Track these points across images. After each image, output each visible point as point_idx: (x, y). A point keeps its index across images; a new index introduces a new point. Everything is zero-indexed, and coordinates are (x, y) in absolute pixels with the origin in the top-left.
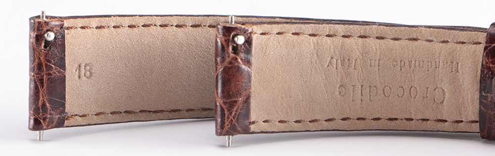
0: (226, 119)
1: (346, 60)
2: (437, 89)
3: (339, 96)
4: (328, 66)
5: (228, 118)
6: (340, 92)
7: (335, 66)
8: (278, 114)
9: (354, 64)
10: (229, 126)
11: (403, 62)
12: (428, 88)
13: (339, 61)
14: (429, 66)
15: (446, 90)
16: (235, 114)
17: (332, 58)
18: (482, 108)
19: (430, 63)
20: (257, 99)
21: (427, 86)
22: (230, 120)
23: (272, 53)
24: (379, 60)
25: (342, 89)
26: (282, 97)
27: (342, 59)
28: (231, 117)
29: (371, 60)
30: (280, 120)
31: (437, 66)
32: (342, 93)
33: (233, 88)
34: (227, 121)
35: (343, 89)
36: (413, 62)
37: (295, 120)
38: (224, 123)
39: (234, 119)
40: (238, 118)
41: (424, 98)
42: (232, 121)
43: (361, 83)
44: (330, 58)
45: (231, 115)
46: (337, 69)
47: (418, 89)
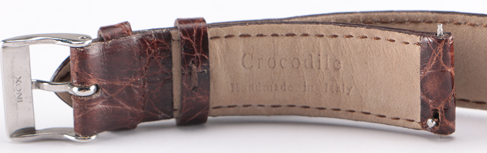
0: (442, 54)
1: (335, 92)
2: (250, 66)
3: (340, 60)
4: (351, 88)
5: (440, 55)
6: (339, 63)
7: (345, 87)
8: (395, 49)
9: (328, 88)
10: (439, 48)
11: (283, 89)
12: (259, 67)
13: (341, 91)
14: (258, 87)
15: (242, 67)
16: (433, 58)
17: (348, 94)
18: (206, 57)
19: (258, 89)
20: (415, 66)
21: (259, 69)
22: (438, 53)
23: (402, 104)
24: (305, 90)
25: (338, 66)
26: (392, 63)
27: (339, 93)
28: (437, 55)
29: (313, 91)
30: (394, 43)
31: (251, 87)
32: (338, 63)
33: (436, 81)
34: (440, 53)
35: (336, 66)
36: (273, 89)
37: (380, 40)
38: (443, 51)
39: (434, 54)
40: (431, 54)
41: (262, 59)
42: (436, 52)
43: (321, 71)
44: (350, 94)
45: (437, 57)
46: (344, 85)
47: (268, 66)
